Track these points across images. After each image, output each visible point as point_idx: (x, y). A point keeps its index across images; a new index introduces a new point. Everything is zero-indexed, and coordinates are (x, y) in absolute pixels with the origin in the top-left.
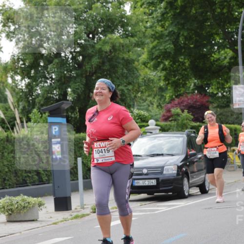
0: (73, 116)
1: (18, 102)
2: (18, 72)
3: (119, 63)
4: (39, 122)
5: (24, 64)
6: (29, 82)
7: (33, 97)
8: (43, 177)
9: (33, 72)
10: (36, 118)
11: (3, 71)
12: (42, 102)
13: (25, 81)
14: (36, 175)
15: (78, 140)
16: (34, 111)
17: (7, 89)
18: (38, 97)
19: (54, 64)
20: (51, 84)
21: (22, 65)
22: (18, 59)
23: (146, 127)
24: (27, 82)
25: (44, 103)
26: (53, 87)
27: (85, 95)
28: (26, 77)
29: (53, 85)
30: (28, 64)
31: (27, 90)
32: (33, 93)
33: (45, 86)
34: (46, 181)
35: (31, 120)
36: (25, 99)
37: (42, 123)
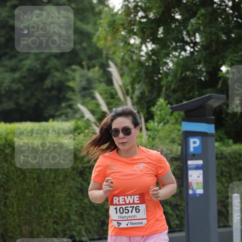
1: (133, 84)
2: (135, 30)
4: (168, 122)
5: (146, 17)
6: (153, 50)
7: (160, 76)
9: (161, 30)
10: (164, 115)
11: (108, 29)
13: (146, 47)
15: (237, 156)
16: (158, 103)
17: (111, 63)
19: (198, 18)
20: (192, 53)
21: (142, 17)
22: (136, 6)
24: (150, 48)
25: (178, 87)
28: (148, 40)
29: (197, 55)
30: (153, 17)
31: (149, 63)
32: (160, 70)
33: (181, 57)
34: (177, 227)
35: (155, 117)
36: (145, 78)
37: (173, 124)
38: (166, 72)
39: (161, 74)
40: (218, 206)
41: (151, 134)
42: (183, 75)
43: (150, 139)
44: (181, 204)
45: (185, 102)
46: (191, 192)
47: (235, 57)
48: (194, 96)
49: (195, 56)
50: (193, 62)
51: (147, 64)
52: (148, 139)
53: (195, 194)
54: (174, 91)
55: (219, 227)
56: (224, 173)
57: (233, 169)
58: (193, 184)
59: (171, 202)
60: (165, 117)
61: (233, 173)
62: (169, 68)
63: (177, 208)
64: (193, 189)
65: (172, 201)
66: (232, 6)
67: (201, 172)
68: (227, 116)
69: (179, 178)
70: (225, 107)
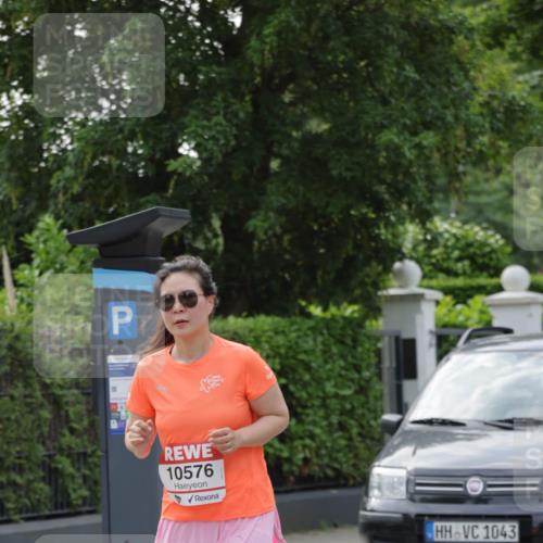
0: (200, 245)
3: (389, 40)
4: (61, 270)
5: (8, 30)
6: (24, 106)
7: (43, 164)
8: (71, 486)
10: (53, 253)
12: (76, 189)
13: (9, 98)
14: (43, 479)
16: (41, 225)
18: (60, 168)
23: (489, 293)
24: (19, 102)
25: (85, 189)
26: (121, 131)
27: (250, 167)
28: (15, 83)
29: (125, 120)
30: (23, 31)
31: (17, 136)
32: (43, 151)
33: (90, 123)
34: (84, 504)
35: (33, 256)
36: (10, 170)
37: (74, 272)
38: (56, 155)
39: (46, 161)
41: (25, 295)
42: (97, 163)
43: (24, 307)
44: (94, 452)
45: (99, 225)
46: (114, 425)
48: (120, 210)
49: (121, 123)
51: (13, 137)
52: (18, 306)
53: (123, 430)
54: (76, 199)
58: (119, 406)
59: (70, 448)
60: (56, 257)
62: (63, 146)
63: (86, 463)
64: (118, 419)
65: (73, 446)
66: (199, 12)
69: (88, 394)
70: (190, 236)
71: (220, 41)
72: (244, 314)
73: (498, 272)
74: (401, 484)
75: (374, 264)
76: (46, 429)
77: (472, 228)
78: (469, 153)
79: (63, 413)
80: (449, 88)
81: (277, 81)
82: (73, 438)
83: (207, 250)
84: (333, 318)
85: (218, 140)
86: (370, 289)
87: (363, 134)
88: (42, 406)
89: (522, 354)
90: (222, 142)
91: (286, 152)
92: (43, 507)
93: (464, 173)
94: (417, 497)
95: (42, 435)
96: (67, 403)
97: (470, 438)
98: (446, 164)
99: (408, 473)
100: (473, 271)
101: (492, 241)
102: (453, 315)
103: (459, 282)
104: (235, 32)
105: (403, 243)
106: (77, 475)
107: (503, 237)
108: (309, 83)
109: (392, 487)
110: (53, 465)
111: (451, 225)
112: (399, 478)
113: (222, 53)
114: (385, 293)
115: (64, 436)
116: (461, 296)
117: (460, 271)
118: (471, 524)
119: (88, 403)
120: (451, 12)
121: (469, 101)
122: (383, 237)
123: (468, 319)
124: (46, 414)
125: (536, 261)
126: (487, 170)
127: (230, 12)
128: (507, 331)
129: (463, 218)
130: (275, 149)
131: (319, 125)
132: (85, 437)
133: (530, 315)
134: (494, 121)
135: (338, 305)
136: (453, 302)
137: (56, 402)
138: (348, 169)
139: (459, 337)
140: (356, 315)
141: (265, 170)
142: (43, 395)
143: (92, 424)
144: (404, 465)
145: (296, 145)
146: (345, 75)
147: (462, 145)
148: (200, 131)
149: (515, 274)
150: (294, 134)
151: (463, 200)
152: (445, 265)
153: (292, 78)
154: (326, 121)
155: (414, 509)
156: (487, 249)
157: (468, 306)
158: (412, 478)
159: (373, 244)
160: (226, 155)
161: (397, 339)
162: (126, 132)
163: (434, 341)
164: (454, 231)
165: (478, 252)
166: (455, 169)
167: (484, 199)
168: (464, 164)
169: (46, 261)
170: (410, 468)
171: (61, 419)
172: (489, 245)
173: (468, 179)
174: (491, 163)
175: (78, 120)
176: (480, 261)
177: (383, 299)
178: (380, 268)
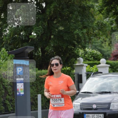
0: (36, 54)
4: (7, 60)
8: (9, 107)
9: (3, 15)
12: (9, 42)
14: (3, 105)
16: (2, 50)
20: (18, 26)
23: (98, 64)
25: (12, 42)
27: (47, 37)
29: (20, 27)
32: (3, 34)
34: (12, 111)
35: (1, 57)
38: (6, 35)
39: (3, 36)
40: (31, 100)
42: (14, 37)
44: (14, 99)
45: (15, 50)
46: (18, 94)
47: (37, 28)
48: (19, 47)
49: (19, 28)
50: (19, 30)
53: (20, 95)
54: (10, 44)
55: (31, 110)
56: (34, 85)
57: (38, 83)
58: (19, 89)
59: (8, 99)
60: (5, 57)
61: (38, 84)
62: (7, 33)
63: (12, 102)
64: (19, 92)
65: (9, 98)
66: (36, 3)
67: (23, 84)
68: (35, 57)
69: (12, 87)
70: (34, 52)
71: (41, 10)
72: (46, 69)
73: (99, 60)
74: (79, 106)
75: (73, 58)
76: (3, 95)
77: (94, 50)
78: (93, 34)
79: (7, 91)
80: (89, 20)
81: (53, 19)
82: (9, 96)
83: (38, 55)
84: (65, 70)
85: (40, 31)
86: (72, 64)
87: (71, 30)
88: (2, 89)
89: (104, 78)
90: (41, 32)
91: (54, 34)
92: (3, 111)
93: (92, 39)
94: (82, 109)
95: (2, 96)
96: (8, 89)
97: (93, 96)
98: (89, 36)
99: (80, 103)
100: (94, 60)
101: (98, 53)
102: (90, 69)
103: (91, 62)
104: (44, 8)
105: (79, 54)
106: (10, 104)
107: (100, 52)
108: (60, 19)
109: (77, 107)
110: (5, 102)
111: (89, 50)
112: (79, 105)
113: (41, 12)
114: (75, 64)
115: (7, 96)
116: (92, 65)
117: (91, 60)
118: (94, 115)
119: (12, 89)
120: (90, 3)
121: (93, 23)
122: (75, 52)
123: (93, 70)
124: (3, 91)
125: (107, 57)
126: (97, 38)
127: (43, 4)
128: (101, 73)
129: (92, 48)
130: (52, 33)
131: (62, 28)
132: (12, 96)
133: (106, 69)
134: (99, 27)
135: (65, 67)
136: (90, 66)
137: (6, 89)
138: (67, 38)
139: (91, 74)
140: (69, 69)
141: (50, 38)
142: (3, 87)
143: (13, 93)
144: (79, 102)
145: (57, 32)
146: (67, 17)
147: (92, 32)
148: (36, 29)
149: (103, 60)
150: (56, 30)
151: (92, 44)
152: (88, 58)
153: (56, 18)
154: (63, 27)
155: (82, 111)
156: (97, 55)
157: (93, 67)
158: (81, 105)
159: (73, 54)
160: (42, 35)
161: (78, 74)
162: (20, 29)
163: (86, 75)
164: (90, 51)
165: (95, 55)
166: (90, 38)
167: (96, 44)
168: (92, 37)
169: (3, 58)
170: (81, 103)
171: (7, 92)
172: (97, 54)
173: (93, 40)
174: (98, 36)
175: (10, 27)
176: (96, 57)
177: (75, 66)
178: (75, 59)
